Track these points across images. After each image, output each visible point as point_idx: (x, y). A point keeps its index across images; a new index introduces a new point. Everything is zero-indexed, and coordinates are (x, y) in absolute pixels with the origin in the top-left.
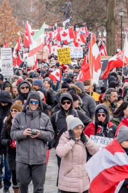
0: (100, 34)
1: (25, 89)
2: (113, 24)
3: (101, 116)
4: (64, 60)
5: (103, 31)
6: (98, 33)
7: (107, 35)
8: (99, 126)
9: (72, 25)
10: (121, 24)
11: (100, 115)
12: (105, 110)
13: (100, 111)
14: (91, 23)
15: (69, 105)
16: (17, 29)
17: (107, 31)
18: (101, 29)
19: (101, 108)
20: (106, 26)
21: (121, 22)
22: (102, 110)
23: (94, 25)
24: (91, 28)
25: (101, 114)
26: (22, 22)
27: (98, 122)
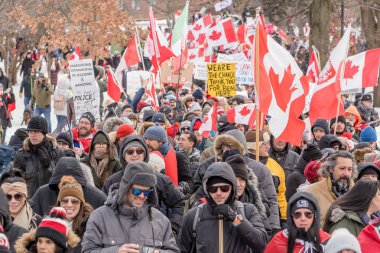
0: (296, 31)
1: (135, 154)
2: (324, 9)
3: (303, 217)
4: (221, 88)
5: (304, 25)
6: (290, 29)
7: (311, 33)
8: (298, 241)
9: (237, 12)
10: (342, 10)
11: (299, 215)
12: (311, 202)
13: (298, 204)
14: (277, 8)
15: (226, 195)
16: (119, 19)
17: (312, 26)
18: (298, 21)
19: (302, 198)
20: (310, 14)
21: (342, 6)
22: (305, 203)
23: (284, 13)
24: (276, 18)
25: (303, 211)
26: (130, 3)
27: (295, 232)
